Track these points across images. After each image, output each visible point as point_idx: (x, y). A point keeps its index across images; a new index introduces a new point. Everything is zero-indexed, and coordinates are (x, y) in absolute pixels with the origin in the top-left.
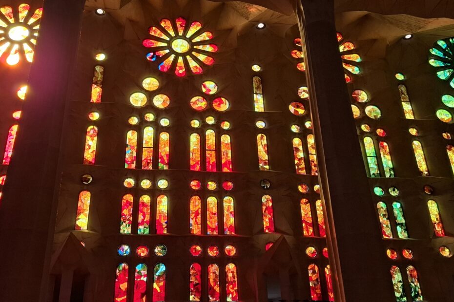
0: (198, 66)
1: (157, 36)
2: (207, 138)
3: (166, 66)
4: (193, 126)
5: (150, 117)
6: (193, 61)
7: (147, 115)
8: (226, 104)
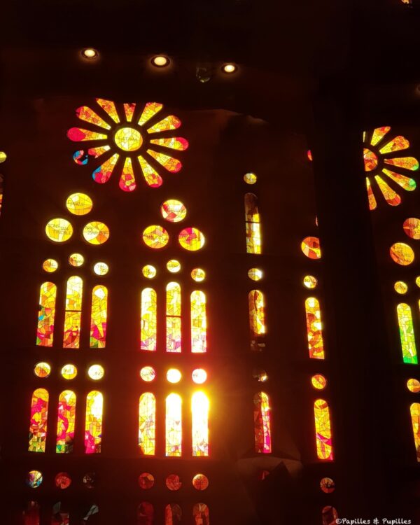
0: (157, 174)
1: (90, 121)
2: (168, 296)
3: (105, 174)
4: (145, 275)
5: (78, 259)
6: (148, 166)
7: (73, 256)
8: (199, 240)
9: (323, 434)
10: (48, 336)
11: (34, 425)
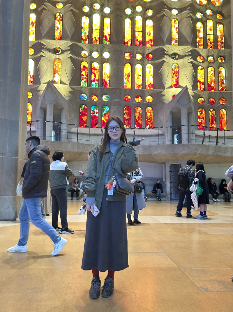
2: (136, 22)
4: (127, 13)
5: (97, 6)
9: (201, 80)
10: (86, 40)
11: (82, 76)
